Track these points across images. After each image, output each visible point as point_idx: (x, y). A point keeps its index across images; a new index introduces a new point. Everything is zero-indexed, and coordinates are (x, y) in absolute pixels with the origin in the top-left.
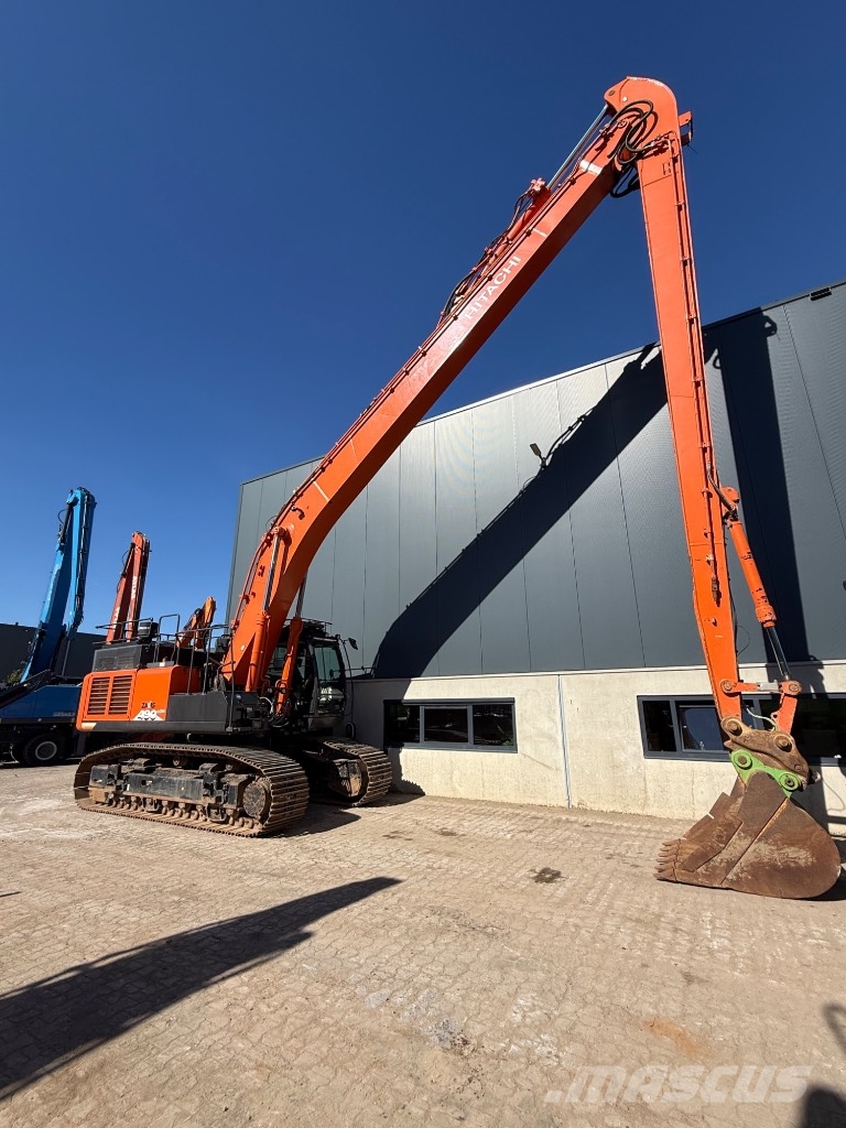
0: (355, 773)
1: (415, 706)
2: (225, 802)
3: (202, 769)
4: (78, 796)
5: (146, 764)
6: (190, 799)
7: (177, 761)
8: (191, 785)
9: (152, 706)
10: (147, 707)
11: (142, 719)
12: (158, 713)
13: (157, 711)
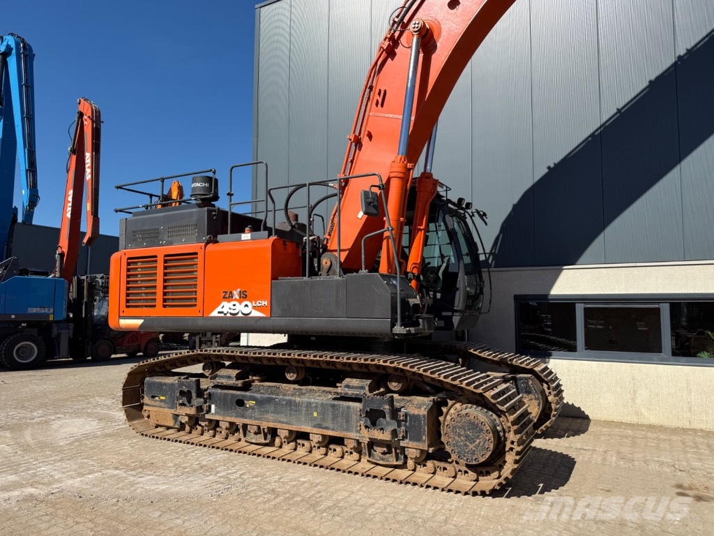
0: (529, 392)
1: (567, 306)
2: (404, 438)
3: (347, 386)
4: (130, 417)
5: (238, 377)
6: (333, 430)
7: (292, 374)
8: (330, 409)
9: (242, 295)
10: (232, 297)
11: (225, 314)
12: (254, 305)
13: (253, 302)
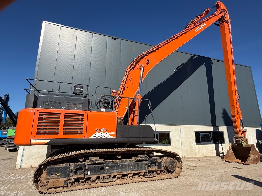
6: (137, 171)
7: (120, 156)
8: (136, 165)
9: (105, 130)
10: (100, 131)
11: (97, 137)
12: (110, 134)
13: (110, 133)
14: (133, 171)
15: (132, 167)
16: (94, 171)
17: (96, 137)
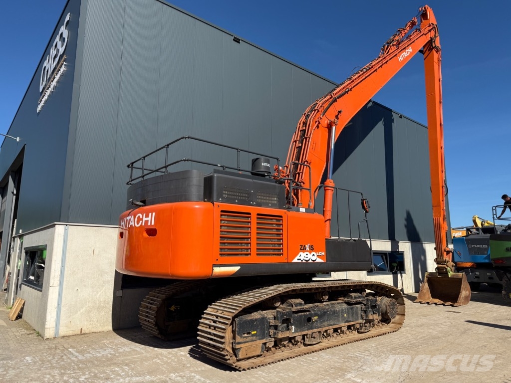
7: (326, 296)
8: (351, 310)
9: (311, 248)
10: (305, 249)
11: (302, 261)
12: (318, 254)
14: (347, 321)
15: (345, 315)
16: (300, 324)
17: (300, 261)
